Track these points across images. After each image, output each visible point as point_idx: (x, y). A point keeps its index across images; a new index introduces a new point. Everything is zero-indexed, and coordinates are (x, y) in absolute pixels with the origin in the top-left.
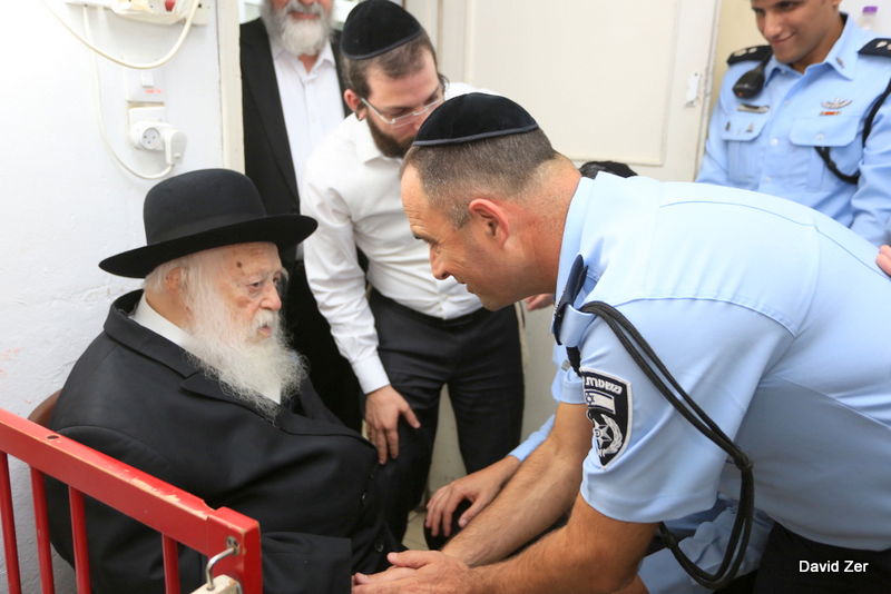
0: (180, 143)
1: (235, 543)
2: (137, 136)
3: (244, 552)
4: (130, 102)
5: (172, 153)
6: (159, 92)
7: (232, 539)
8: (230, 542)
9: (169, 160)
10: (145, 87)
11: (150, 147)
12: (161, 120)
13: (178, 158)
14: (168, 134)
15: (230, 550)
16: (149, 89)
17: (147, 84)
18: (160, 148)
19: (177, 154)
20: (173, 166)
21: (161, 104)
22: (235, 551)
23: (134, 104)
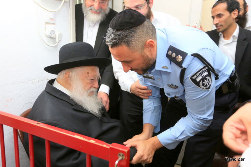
0: (61, 36)
1: (123, 156)
2: (48, 33)
3: (126, 158)
4: (46, 22)
5: (59, 38)
6: (54, 20)
7: (121, 154)
8: (120, 155)
9: (57, 41)
10: (50, 18)
11: (52, 36)
12: (54, 29)
13: (60, 40)
14: (57, 33)
15: (120, 158)
16: (52, 19)
17: (51, 17)
18: (55, 37)
19: (60, 39)
20: (58, 42)
21: (54, 24)
22: (122, 158)
23: (47, 23)
